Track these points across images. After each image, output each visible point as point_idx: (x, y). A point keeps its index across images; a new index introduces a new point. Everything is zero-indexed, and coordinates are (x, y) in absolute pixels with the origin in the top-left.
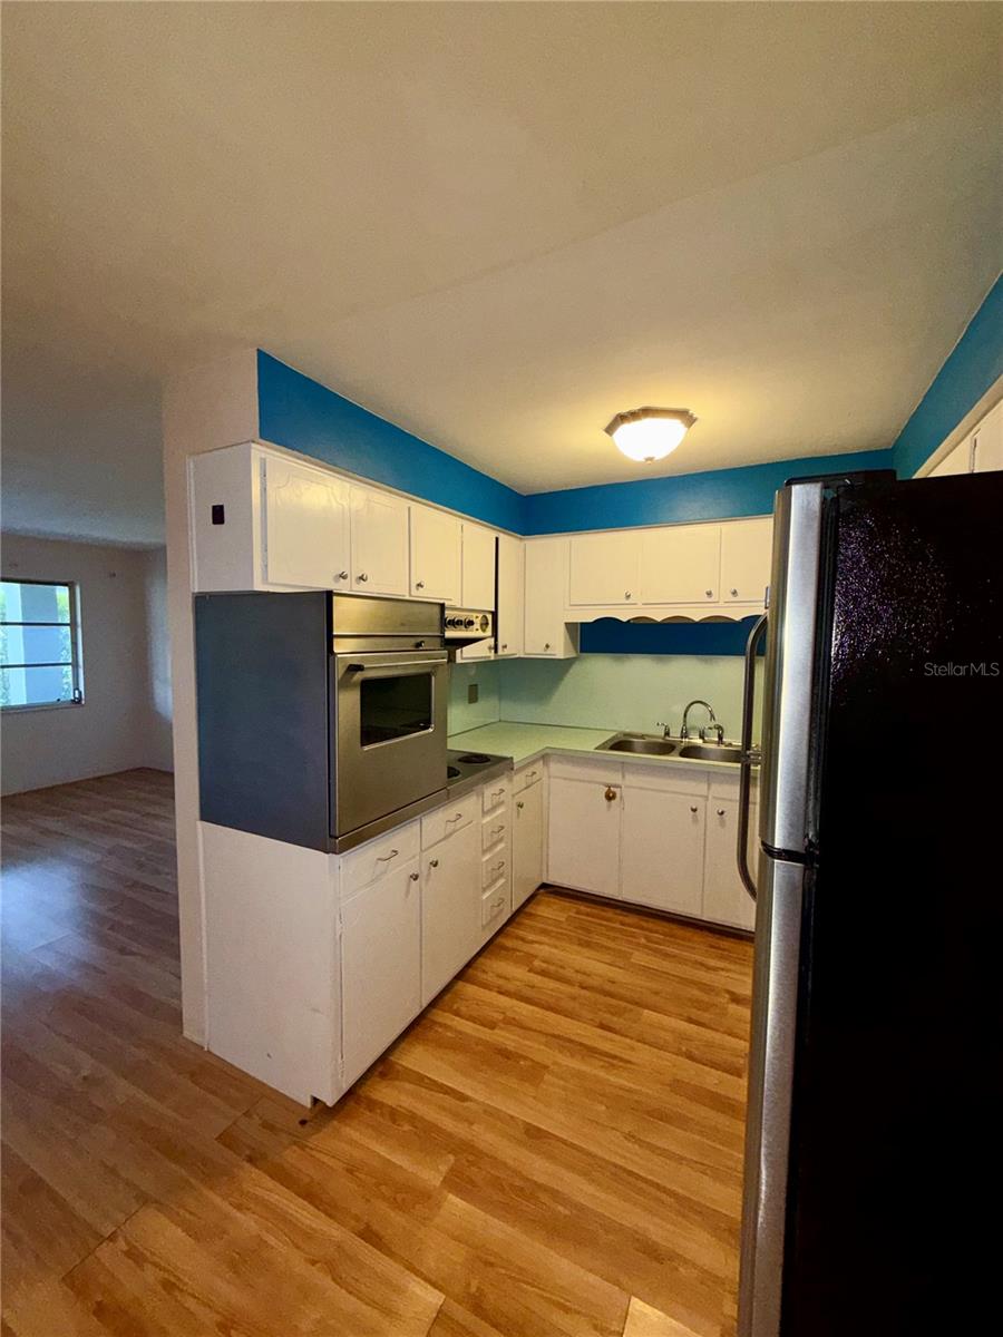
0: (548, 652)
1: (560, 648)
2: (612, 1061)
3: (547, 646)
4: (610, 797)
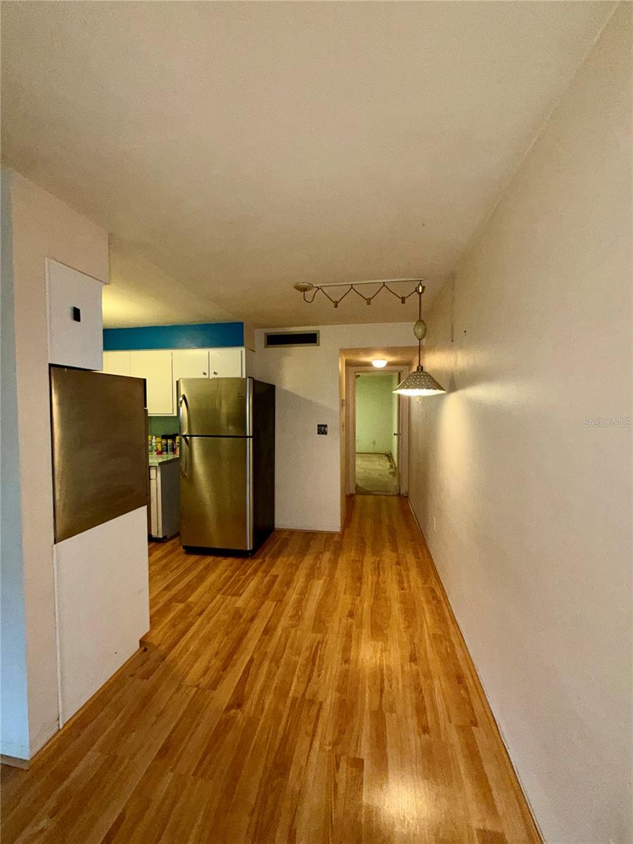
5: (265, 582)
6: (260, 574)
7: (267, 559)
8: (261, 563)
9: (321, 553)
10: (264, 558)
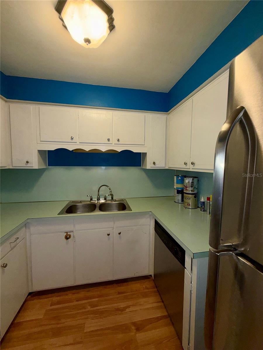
0: (28, 165)
1: (35, 163)
3: (27, 162)
4: (67, 238)
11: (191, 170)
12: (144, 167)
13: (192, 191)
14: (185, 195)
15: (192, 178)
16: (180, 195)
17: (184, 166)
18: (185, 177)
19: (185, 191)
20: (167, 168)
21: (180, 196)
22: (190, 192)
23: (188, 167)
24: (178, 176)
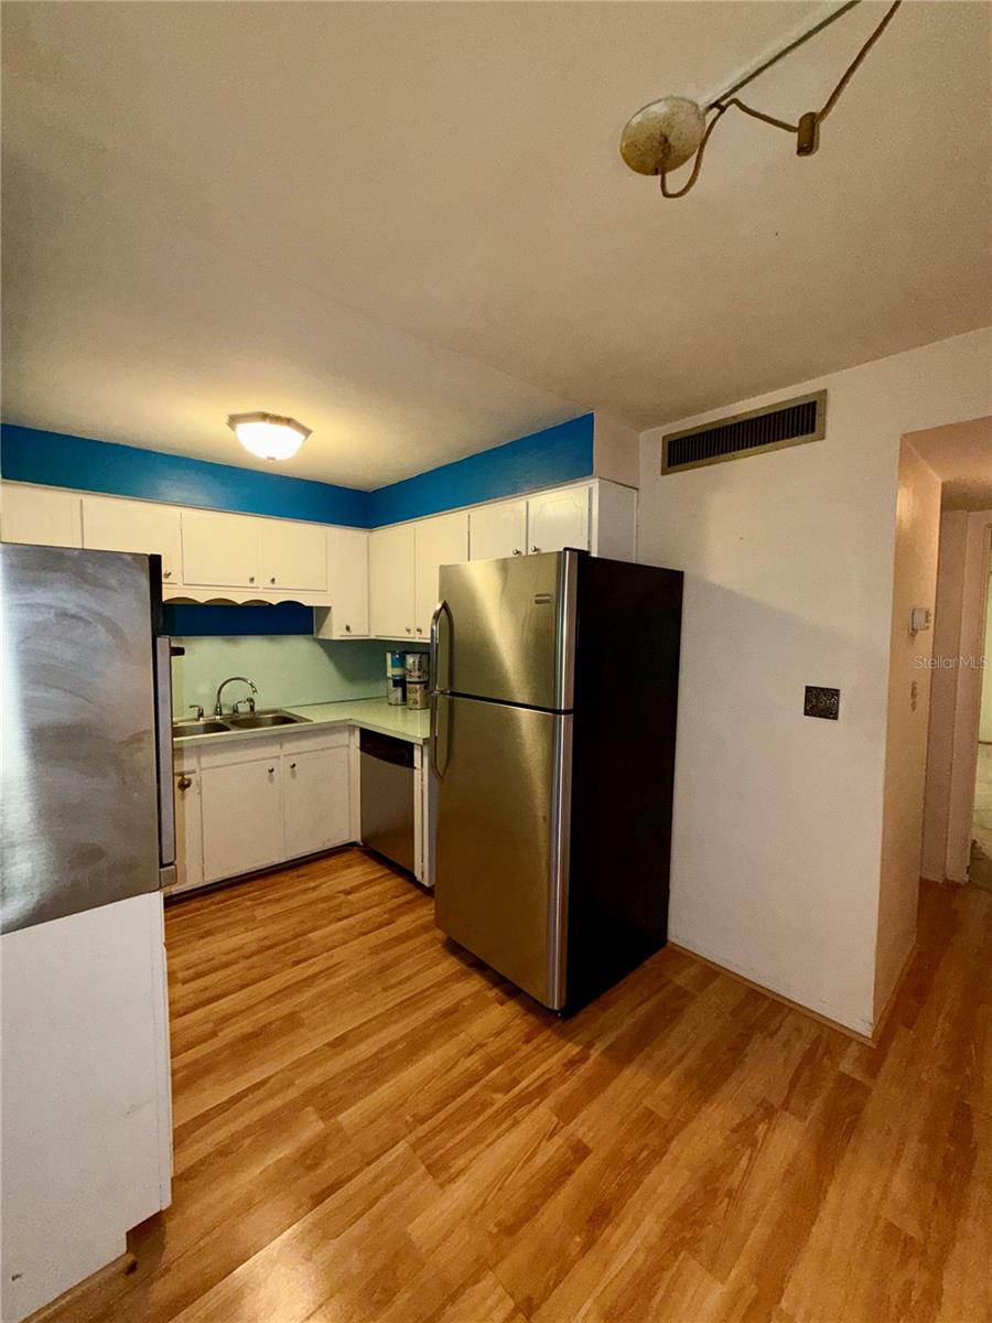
2: (329, 972)
4: (184, 785)
5: (539, 1160)
6: (543, 1112)
7: (594, 1054)
8: (572, 1064)
9: (769, 1112)
10: (589, 1046)
11: (417, 640)
12: (320, 637)
13: (419, 677)
14: (408, 686)
15: (418, 656)
16: (399, 690)
17: (406, 634)
18: (408, 653)
19: (408, 680)
20: (373, 637)
21: (399, 692)
22: (417, 680)
23: (411, 635)
24: (393, 653)
